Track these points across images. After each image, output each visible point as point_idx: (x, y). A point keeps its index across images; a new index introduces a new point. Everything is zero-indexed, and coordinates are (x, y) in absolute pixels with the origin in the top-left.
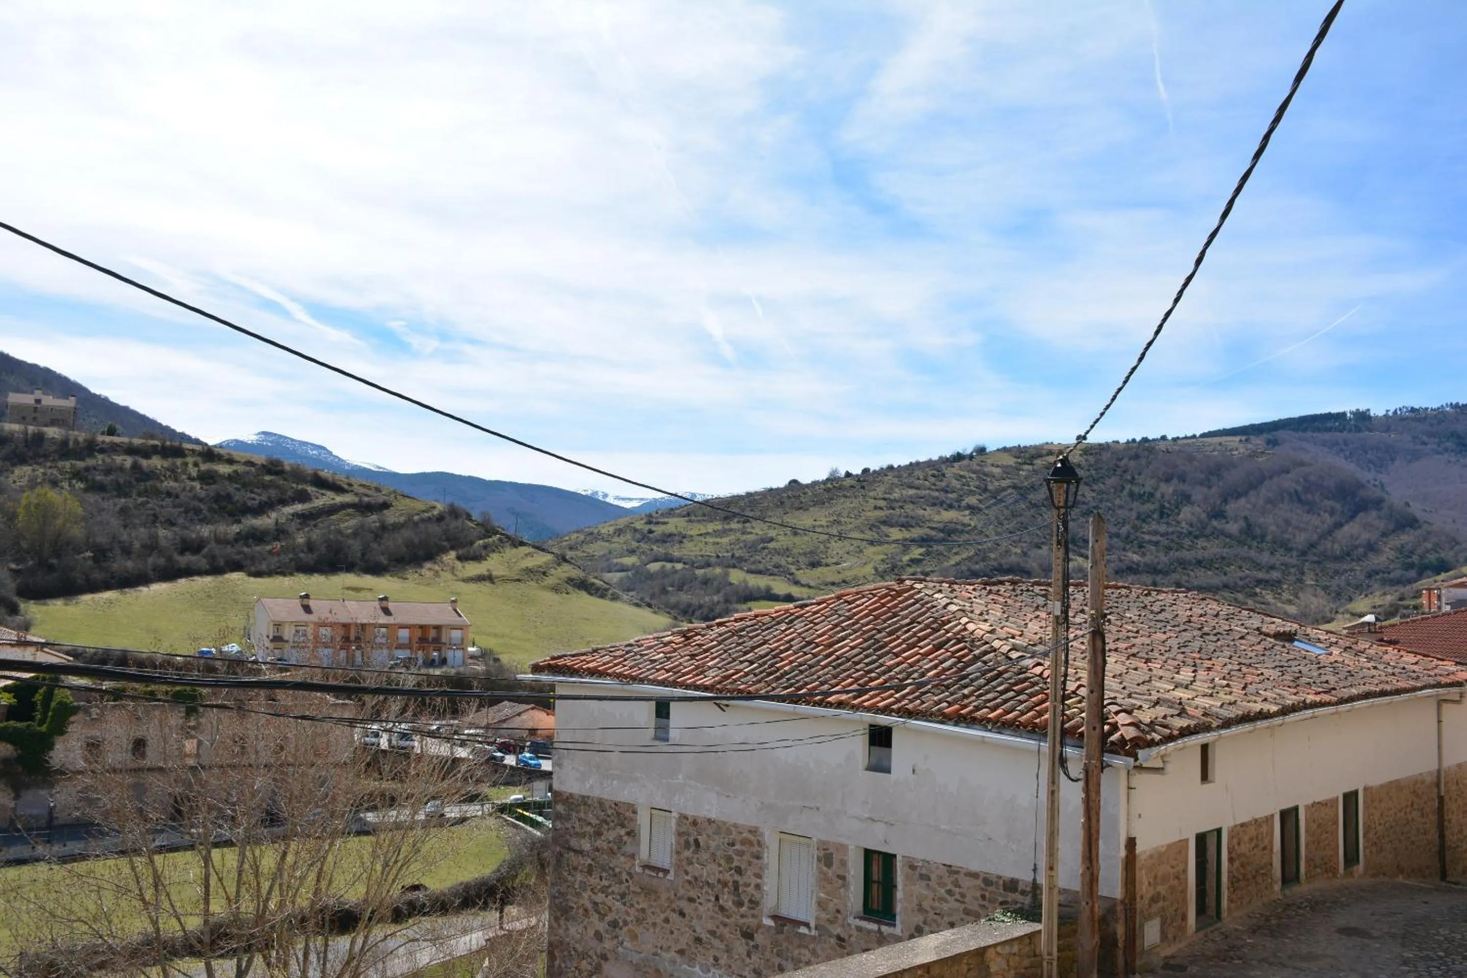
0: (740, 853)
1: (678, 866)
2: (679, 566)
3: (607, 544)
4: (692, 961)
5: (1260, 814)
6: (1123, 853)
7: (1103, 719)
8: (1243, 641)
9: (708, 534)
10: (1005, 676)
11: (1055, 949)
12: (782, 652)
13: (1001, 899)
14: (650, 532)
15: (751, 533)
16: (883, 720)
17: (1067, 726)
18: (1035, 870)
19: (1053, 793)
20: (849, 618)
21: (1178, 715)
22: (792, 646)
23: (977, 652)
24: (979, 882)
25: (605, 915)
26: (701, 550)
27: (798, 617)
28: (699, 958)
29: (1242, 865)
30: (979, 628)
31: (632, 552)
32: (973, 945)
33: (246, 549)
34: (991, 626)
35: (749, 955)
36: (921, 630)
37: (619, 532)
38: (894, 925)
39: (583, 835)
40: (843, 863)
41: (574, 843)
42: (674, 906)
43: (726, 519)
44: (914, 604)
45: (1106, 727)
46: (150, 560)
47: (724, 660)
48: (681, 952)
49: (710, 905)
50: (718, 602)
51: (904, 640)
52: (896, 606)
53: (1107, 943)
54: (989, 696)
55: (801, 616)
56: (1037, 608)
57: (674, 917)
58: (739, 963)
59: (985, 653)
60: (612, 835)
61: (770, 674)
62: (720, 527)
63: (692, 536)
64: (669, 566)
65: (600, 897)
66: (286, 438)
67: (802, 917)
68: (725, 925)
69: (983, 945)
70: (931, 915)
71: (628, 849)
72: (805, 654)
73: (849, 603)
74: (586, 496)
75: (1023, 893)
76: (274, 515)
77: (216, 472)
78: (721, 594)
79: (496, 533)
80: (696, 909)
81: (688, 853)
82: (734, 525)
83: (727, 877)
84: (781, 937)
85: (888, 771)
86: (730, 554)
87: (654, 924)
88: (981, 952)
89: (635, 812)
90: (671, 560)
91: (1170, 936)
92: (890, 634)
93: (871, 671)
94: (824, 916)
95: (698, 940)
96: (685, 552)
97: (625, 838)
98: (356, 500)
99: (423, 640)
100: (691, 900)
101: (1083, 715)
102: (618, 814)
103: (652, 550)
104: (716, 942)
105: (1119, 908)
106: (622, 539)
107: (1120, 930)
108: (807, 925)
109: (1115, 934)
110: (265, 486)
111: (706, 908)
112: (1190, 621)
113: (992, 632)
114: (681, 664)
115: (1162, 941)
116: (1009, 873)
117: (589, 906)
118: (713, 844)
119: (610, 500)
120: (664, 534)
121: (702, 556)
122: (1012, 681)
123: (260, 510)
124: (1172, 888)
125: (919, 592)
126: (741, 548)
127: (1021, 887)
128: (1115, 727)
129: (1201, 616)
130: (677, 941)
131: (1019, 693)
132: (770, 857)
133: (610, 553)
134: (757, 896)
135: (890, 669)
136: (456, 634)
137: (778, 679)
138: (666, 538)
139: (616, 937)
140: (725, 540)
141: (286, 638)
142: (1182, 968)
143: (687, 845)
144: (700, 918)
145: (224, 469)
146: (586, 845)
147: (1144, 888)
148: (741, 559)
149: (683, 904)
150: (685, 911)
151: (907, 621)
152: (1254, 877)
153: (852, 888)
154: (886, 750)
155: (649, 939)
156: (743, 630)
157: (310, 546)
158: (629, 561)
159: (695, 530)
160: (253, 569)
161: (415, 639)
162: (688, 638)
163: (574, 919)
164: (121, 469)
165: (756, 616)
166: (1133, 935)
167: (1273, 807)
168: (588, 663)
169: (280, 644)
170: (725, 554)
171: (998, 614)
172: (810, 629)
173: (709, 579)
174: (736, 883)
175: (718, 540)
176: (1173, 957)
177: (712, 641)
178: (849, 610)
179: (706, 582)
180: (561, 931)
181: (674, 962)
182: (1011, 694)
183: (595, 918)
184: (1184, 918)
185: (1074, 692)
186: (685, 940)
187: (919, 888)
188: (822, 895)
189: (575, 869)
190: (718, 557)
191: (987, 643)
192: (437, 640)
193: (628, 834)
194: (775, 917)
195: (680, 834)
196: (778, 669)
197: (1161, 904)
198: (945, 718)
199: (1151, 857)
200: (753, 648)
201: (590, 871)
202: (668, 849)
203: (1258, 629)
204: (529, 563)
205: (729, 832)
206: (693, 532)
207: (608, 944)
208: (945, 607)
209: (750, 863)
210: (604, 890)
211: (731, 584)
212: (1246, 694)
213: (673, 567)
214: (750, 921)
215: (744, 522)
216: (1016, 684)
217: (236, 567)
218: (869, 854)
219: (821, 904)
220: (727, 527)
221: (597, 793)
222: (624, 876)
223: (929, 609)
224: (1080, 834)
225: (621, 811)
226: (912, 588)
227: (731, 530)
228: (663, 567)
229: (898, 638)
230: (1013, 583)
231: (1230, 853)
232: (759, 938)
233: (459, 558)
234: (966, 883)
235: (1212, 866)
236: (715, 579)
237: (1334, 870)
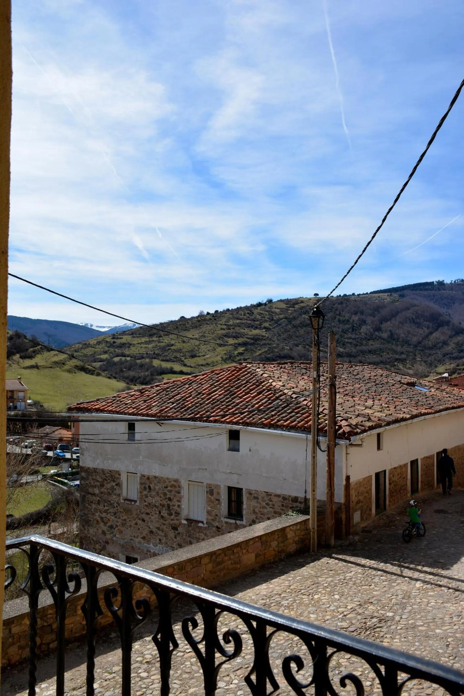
0: (170, 491)
1: (141, 498)
2: (128, 359)
3: (93, 349)
4: (148, 542)
5: (402, 463)
6: (344, 483)
7: (335, 423)
8: (393, 387)
9: (142, 343)
10: (291, 405)
11: (316, 526)
12: (187, 398)
13: (291, 506)
14: (114, 342)
15: (163, 342)
16: (236, 427)
17: (319, 427)
18: (306, 492)
19: (314, 457)
20: (217, 381)
21: (368, 421)
22: (192, 395)
23: (277, 395)
24: (281, 499)
25: (107, 523)
26: (139, 351)
27: (193, 382)
28: (153, 541)
29: (395, 486)
30: (278, 384)
31: (106, 352)
32: (280, 527)
34: (283, 383)
35: (175, 538)
36: (251, 386)
37: (99, 343)
38: (242, 520)
39: (95, 486)
40: (218, 493)
41: (90, 490)
42: (140, 517)
43: (151, 336)
44: (247, 374)
45: (337, 427)
47: (160, 402)
48: (144, 538)
49: (157, 516)
50: (148, 375)
51: (244, 391)
52: (239, 375)
53: (338, 522)
54: (284, 415)
55: (195, 381)
56: (303, 375)
57: (140, 522)
58: (171, 541)
59: (281, 395)
60: (109, 486)
61: (182, 408)
62: (148, 340)
63: (134, 344)
64: (123, 358)
65: (104, 515)
67: (200, 519)
68: (164, 524)
69: (284, 526)
70: (259, 515)
71: (117, 492)
72: (198, 398)
73: (217, 374)
74: (82, 326)
75: (301, 503)
78: (149, 371)
79: (39, 345)
80: (150, 518)
81: (145, 493)
82: (154, 339)
83: (165, 502)
84: (190, 528)
85: (238, 450)
86: (153, 352)
87: (130, 526)
88: (283, 530)
89: (120, 475)
90: (125, 356)
91: (365, 518)
92: (237, 388)
93: (229, 405)
94: (210, 518)
95: (151, 532)
96: (131, 352)
97: (115, 487)
100: (148, 514)
101: (327, 422)
102: (112, 476)
103: (115, 351)
104: (160, 533)
105: (343, 507)
106: (101, 346)
107: (344, 516)
108: (202, 522)
109: (341, 518)
111: (155, 517)
112: (370, 379)
113: (284, 386)
114: (139, 405)
115: (361, 520)
116: (294, 494)
117: (99, 519)
118: (157, 488)
119: (94, 328)
120: (121, 343)
121: (140, 353)
122: (294, 408)
124: (365, 497)
125: (249, 369)
126: (158, 349)
127: (299, 500)
128: (340, 427)
129: (375, 376)
130: (141, 533)
131: (297, 413)
132: (184, 492)
133: (95, 353)
134: (179, 510)
135: (238, 404)
136: (21, 394)
137: (186, 410)
138: (122, 345)
139: (113, 533)
140: (150, 346)
142: (370, 532)
143: (145, 489)
144: (152, 521)
146: (97, 491)
147: (354, 498)
148: (158, 355)
149: (144, 516)
150: (145, 519)
151: (245, 382)
152: (400, 491)
153: (223, 505)
154: (237, 441)
155: (128, 533)
156: (168, 388)
158: (104, 356)
159: (135, 341)
162: (142, 393)
163: (92, 525)
165: (174, 381)
166: (349, 518)
167: (407, 460)
168: (95, 406)
170: (151, 353)
171: (286, 377)
172: (199, 387)
174: (168, 505)
175: (146, 346)
176: (366, 527)
177: (154, 394)
178: (218, 378)
179: (142, 366)
180: (86, 532)
181: (140, 543)
182: (293, 414)
183: (102, 524)
184: (371, 510)
185: (322, 412)
186: (145, 532)
187: (254, 503)
188: (209, 508)
189: (92, 502)
190: (147, 354)
191: (281, 391)
192: (13, 397)
193: (116, 485)
194: (187, 520)
195: (141, 484)
196: (186, 406)
197: (360, 504)
198: (264, 426)
199: (356, 484)
200: (173, 397)
201: (99, 503)
202: (136, 491)
203: (400, 381)
204: (56, 359)
205: (165, 482)
206: (135, 342)
207: (108, 536)
208: (262, 375)
209: (175, 496)
210: (106, 511)
211: (154, 367)
212: (396, 411)
213: (126, 359)
214: (176, 522)
215: (159, 337)
216: (296, 409)
218: (230, 489)
219: (209, 513)
220: (150, 339)
221: (101, 467)
222: (115, 505)
223: (254, 376)
224: (326, 475)
225: (113, 474)
226: (246, 367)
227: (153, 341)
228: (121, 359)
229: (241, 390)
230: (292, 363)
231: (389, 480)
232: (180, 529)
233: (21, 357)
234: (275, 499)
235: (382, 487)
236: (146, 364)
237: (432, 486)
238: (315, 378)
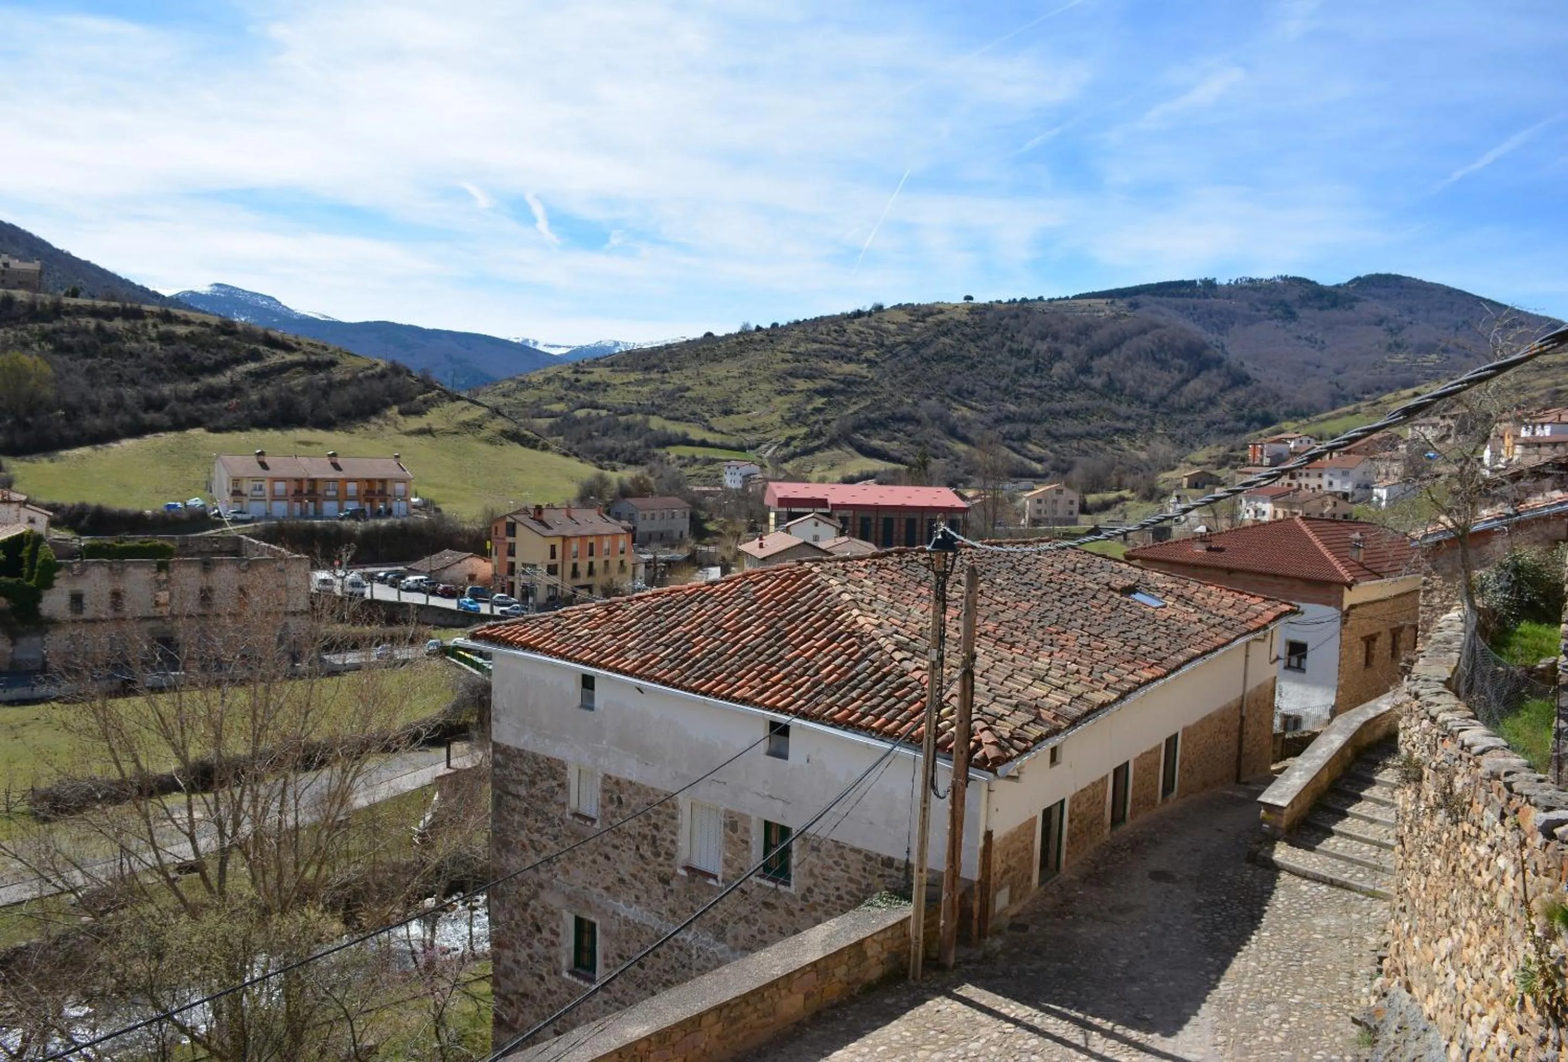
0: (658, 813)
1: (604, 817)
2: (603, 413)
3: (537, 392)
4: (616, 896)
5: (1096, 777)
6: (981, 843)
7: (970, 733)
8: (1095, 601)
9: (630, 383)
10: (888, 679)
11: (921, 935)
12: (694, 636)
13: (879, 872)
14: (577, 380)
15: (669, 383)
16: (782, 718)
17: (939, 740)
18: (908, 852)
19: (924, 809)
20: (754, 602)
21: (1033, 721)
22: (702, 630)
23: (865, 650)
24: (861, 857)
25: (541, 851)
26: (624, 398)
27: (709, 596)
28: (623, 896)
29: (1080, 822)
30: (866, 622)
31: (561, 399)
32: (854, 938)
33: (204, 407)
34: (878, 618)
35: (665, 897)
36: (818, 620)
37: (548, 380)
38: (789, 885)
39: (520, 782)
40: (747, 831)
41: (511, 788)
42: (600, 850)
43: (647, 369)
44: (812, 589)
45: (972, 744)
46: (117, 418)
47: (642, 641)
48: (607, 889)
49: (632, 853)
51: (803, 631)
52: (795, 591)
53: (964, 915)
54: (875, 701)
55: (711, 595)
56: (919, 583)
57: (601, 859)
58: (657, 903)
59: (872, 651)
60: (545, 785)
61: (684, 661)
62: (641, 377)
63: (615, 385)
64: (594, 412)
65: (536, 836)
67: (710, 869)
68: (645, 871)
69: (862, 937)
70: (820, 880)
71: (560, 798)
72: (715, 640)
73: (756, 584)
75: (898, 869)
76: (229, 373)
77: (174, 333)
78: (642, 439)
79: (435, 388)
80: (619, 855)
81: (612, 808)
82: (654, 375)
83: (646, 831)
84: (692, 885)
85: (785, 757)
86: (650, 402)
87: (583, 864)
88: (860, 943)
89: (565, 768)
90: (596, 407)
91: (1017, 897)
92: (790, 622)
93: (772, 664)
94: (730, 872)
95: (621, 881)
96: (609, 400)
97: (557, 789)
98: (304, 358)
99: (370, 492)
100: (615, 847)
101: (953, 729)
102: (551, 768)
103: (579, 397)
104: (638, 884)
105: (976, 888)
106: (551, 387)
107: (976, 905)
108: (715, 877)
109: (972, 908)
110: (220, 346)
111: (628, 855)
112: (1051, 582)
113: (879, 626)
114: (603, 643)
115: (1010, 903)
116: (886, 852)
117: (527, 842)
118: (633, 802)
119: (540, 347)
120: (590, 383)
121: (625, 404)
122: (894, 685)
123: (217, 368)
124: (1021, 859)
125: (816, 576)
126: (660, 396)
127: (896, 864)
128: (979, 744)
129: (1061, 572)
130: (603, 880)
131: (900, 699)
132: (684, 818)
133: (540, 399)
134: (672, 849)
135: (789, 662)
136: (400, 487)
137: (691, 667)
138: (593, 386)
139: (551, 870)
140: (646, 389)
141: (244, 491)
142: (1024, 928)
143: (611, 800)
144: (623, 862)
145: (181, 330)
146: (523, 791)
147: (998, 864)
148: (660, 407)
149: (609, 850)
150: (611, 856)
151: (805, 608)
152: (1089, 829)
153: (754, 852)
154: (785, 738)
155: (579, 876)
156: (659, 607)
157: (264, 403)
158: (558, 407)
159: (618, 379)
160: (211, 425)
161: (363, 492)
162: (610, 613)
163: (514, 852)
164: (86, 331)
165: (672, 592)
166: (986, 906)
167: (1107, 769)
168: (521, 634)
169: (239, 498)
170: (646, 403)
171: (886, 598)
172: (720, 611)
173: (631, 425)
174: (654, 837)
175: (639, 389)
176: (1018, 915)
177: (632, 618)
178: (754, 592)
179: (628, 428)
180: (503, 861)
181: (601, 896)
182: (892, 700)
183: (531, 852)
184: (1029, 879)
185: (947, 701)
186: (610, 880)
187: (812, 858)
188: (728, 855)
189: (513, 810)
190: (639, 404)
191: (873, 639)
192: (383, 492)
193: (559, 785)
194: (688, 868)
195: (605, 791)
196: (691, 656)
197: (1011, 874)
198: (836, 724)
199: (1005, 839)
200: (669, 630)
201: (526, 813)
202: (595, 803)
203: (1108, 584)
204: (466, 417)
205: (647, 793)
206: (617, 381)
207: (544, 876)
208: (839, 595)
209: (666, 822)
210: (539, 830)
211: (651, 430)
212: (1091, 682)
213: (598, 414)
214: (666, 869)
215: (664, 372)
216: (897, 689)
217: (196, 423)
218: (768, 825)
219: (728, 863)
220: (646, 377)
221: (530, 748)
222: (557, 821)
223: (825, 596)
224: (946, 839)
225: (553, 765)
226: (810, 571)
227: (651, 379)
228: (589, 414)
229: (797, 627)
230: (900, 553)
231: (1070, 814)
232: (674, 884)
233: (401, 413)
234: (851, 857)
235: (1055, 830)
236: (636, 425)
237: (1153, 803)
238: (933, 663)
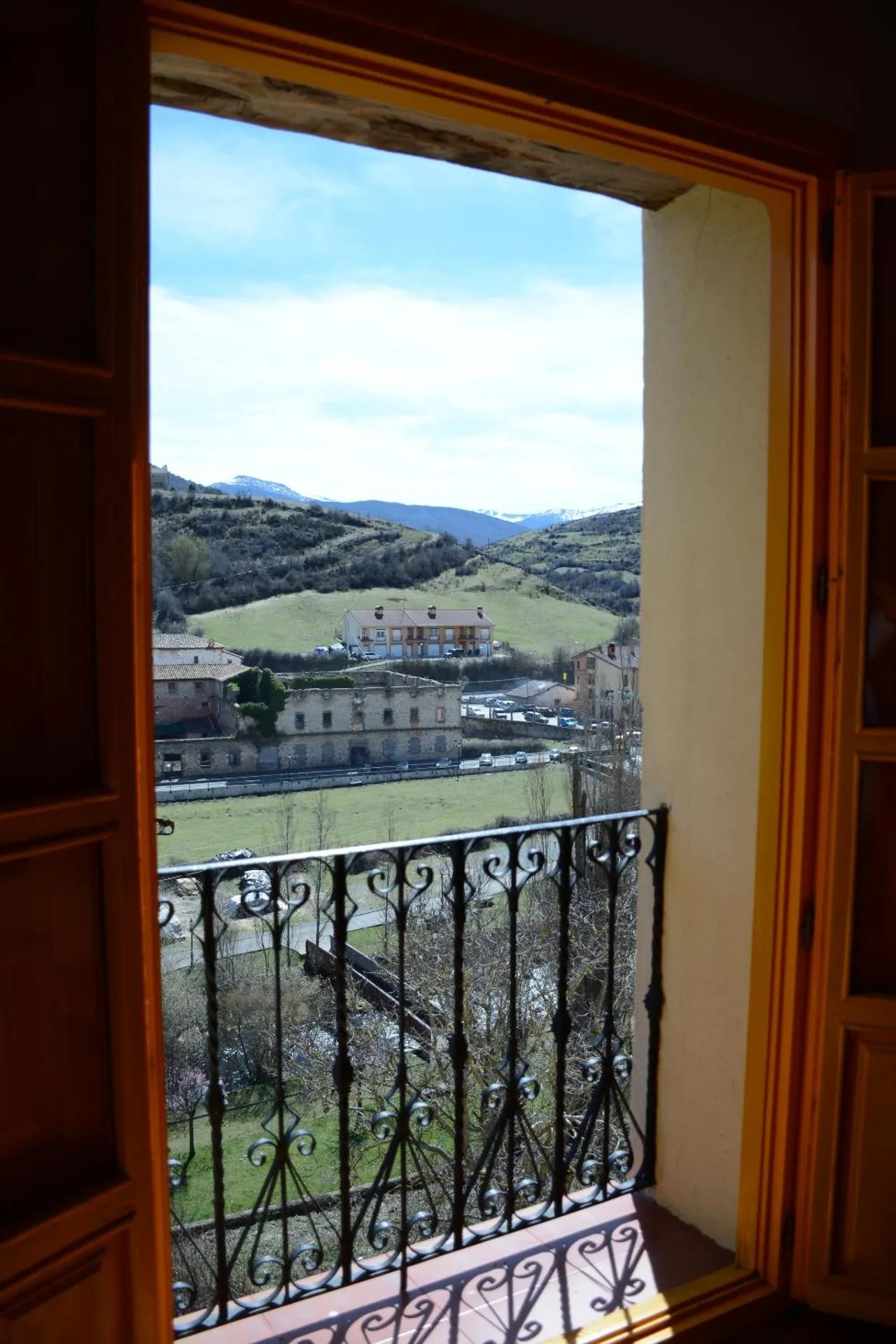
2: (581, 570)
3: (521, 554)
9: (599, 544)
14: (554, 543)
15: (633, 543)
26: (596, 557)
31: (541, 560)
33: (314, 573)
37: (529, 544)
43: (612, 532)
46: (254, 585)
50: (617, 598)
62: (608, 539)
63: (587, 546)
64: (573, 570)
66: (256, 479)
74: (481, 514)
76: (325, 547)
77: (279, 517)
78: (618, 591)
79: (477, 553)
82: (619, 537)
86: (619, 560)
90: (574, 566)
96: (583, 558)
98: (378, 533)
99: (462, 636)
103: (557, 558)
106: (533, 550)
110: (312, 525)
119: (499, 516)
120: (565, 545)
121: (597, 562)
123: (312, 545)
126: (627, 555)
133: (525, 560)
136: (485, 632)
138: (566, 549)
140: (614, 549)
141: (371, 638)
145: (285, 515)
148: (628, 564)
157: (355, 569)
158: (541, 566)
159: (588, 541)
160: (322, 587)
161: (457, 637)
164: (215, 518)
169: (367, 643)
170: (616, 560)
173: (607, 580)
175: (609, 549)
179: (604, 582)
190: (610, 562)
192: (472, 637)
204: (506, 576)
206: (588, 543)
211: (624, 583)
213: (577, 571)
215: (627, 534)
217: (309, 586)
220: (613, 538)
227: (618, 540)
228: (569, 571)
233: (458, 574)
236: (612, 579)
